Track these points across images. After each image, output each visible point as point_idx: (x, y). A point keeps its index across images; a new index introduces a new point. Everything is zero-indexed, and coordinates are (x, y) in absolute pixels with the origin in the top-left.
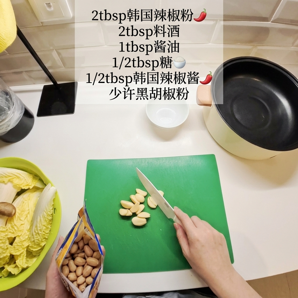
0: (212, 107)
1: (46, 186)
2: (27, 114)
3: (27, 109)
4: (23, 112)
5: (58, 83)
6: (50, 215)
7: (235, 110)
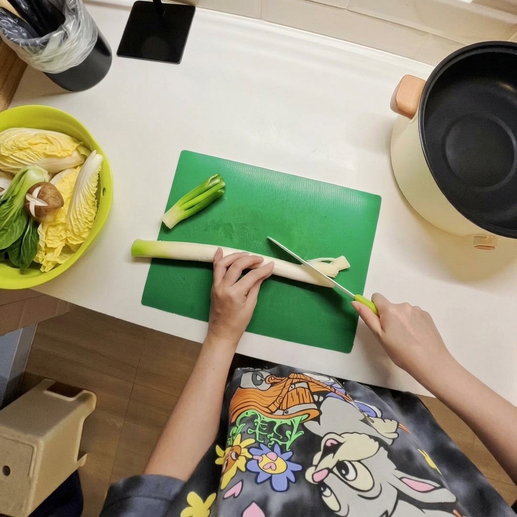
0: (414, 121)
1: (91, 152)
2: (101, 47)
3: (102, 37)
4: (94, 41)
5: (162, 2)
6: (94, 195)
7: (449, 142)
